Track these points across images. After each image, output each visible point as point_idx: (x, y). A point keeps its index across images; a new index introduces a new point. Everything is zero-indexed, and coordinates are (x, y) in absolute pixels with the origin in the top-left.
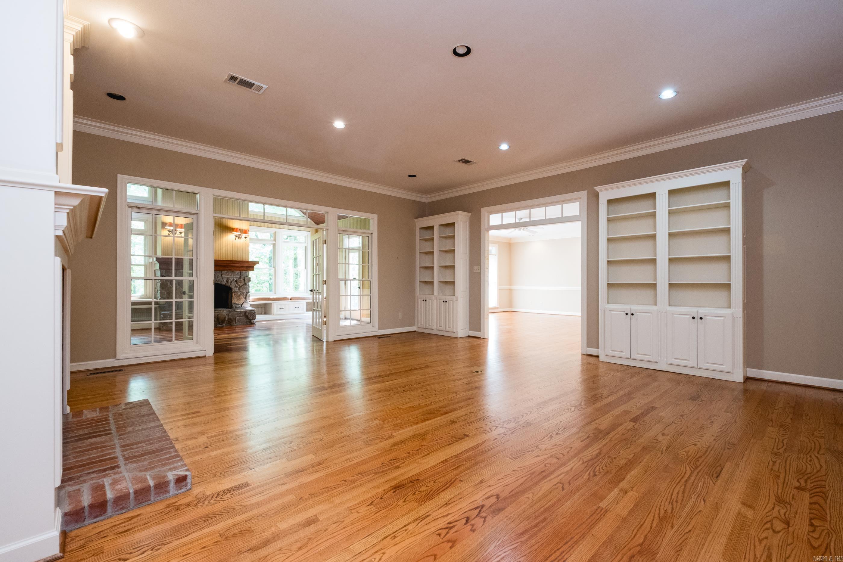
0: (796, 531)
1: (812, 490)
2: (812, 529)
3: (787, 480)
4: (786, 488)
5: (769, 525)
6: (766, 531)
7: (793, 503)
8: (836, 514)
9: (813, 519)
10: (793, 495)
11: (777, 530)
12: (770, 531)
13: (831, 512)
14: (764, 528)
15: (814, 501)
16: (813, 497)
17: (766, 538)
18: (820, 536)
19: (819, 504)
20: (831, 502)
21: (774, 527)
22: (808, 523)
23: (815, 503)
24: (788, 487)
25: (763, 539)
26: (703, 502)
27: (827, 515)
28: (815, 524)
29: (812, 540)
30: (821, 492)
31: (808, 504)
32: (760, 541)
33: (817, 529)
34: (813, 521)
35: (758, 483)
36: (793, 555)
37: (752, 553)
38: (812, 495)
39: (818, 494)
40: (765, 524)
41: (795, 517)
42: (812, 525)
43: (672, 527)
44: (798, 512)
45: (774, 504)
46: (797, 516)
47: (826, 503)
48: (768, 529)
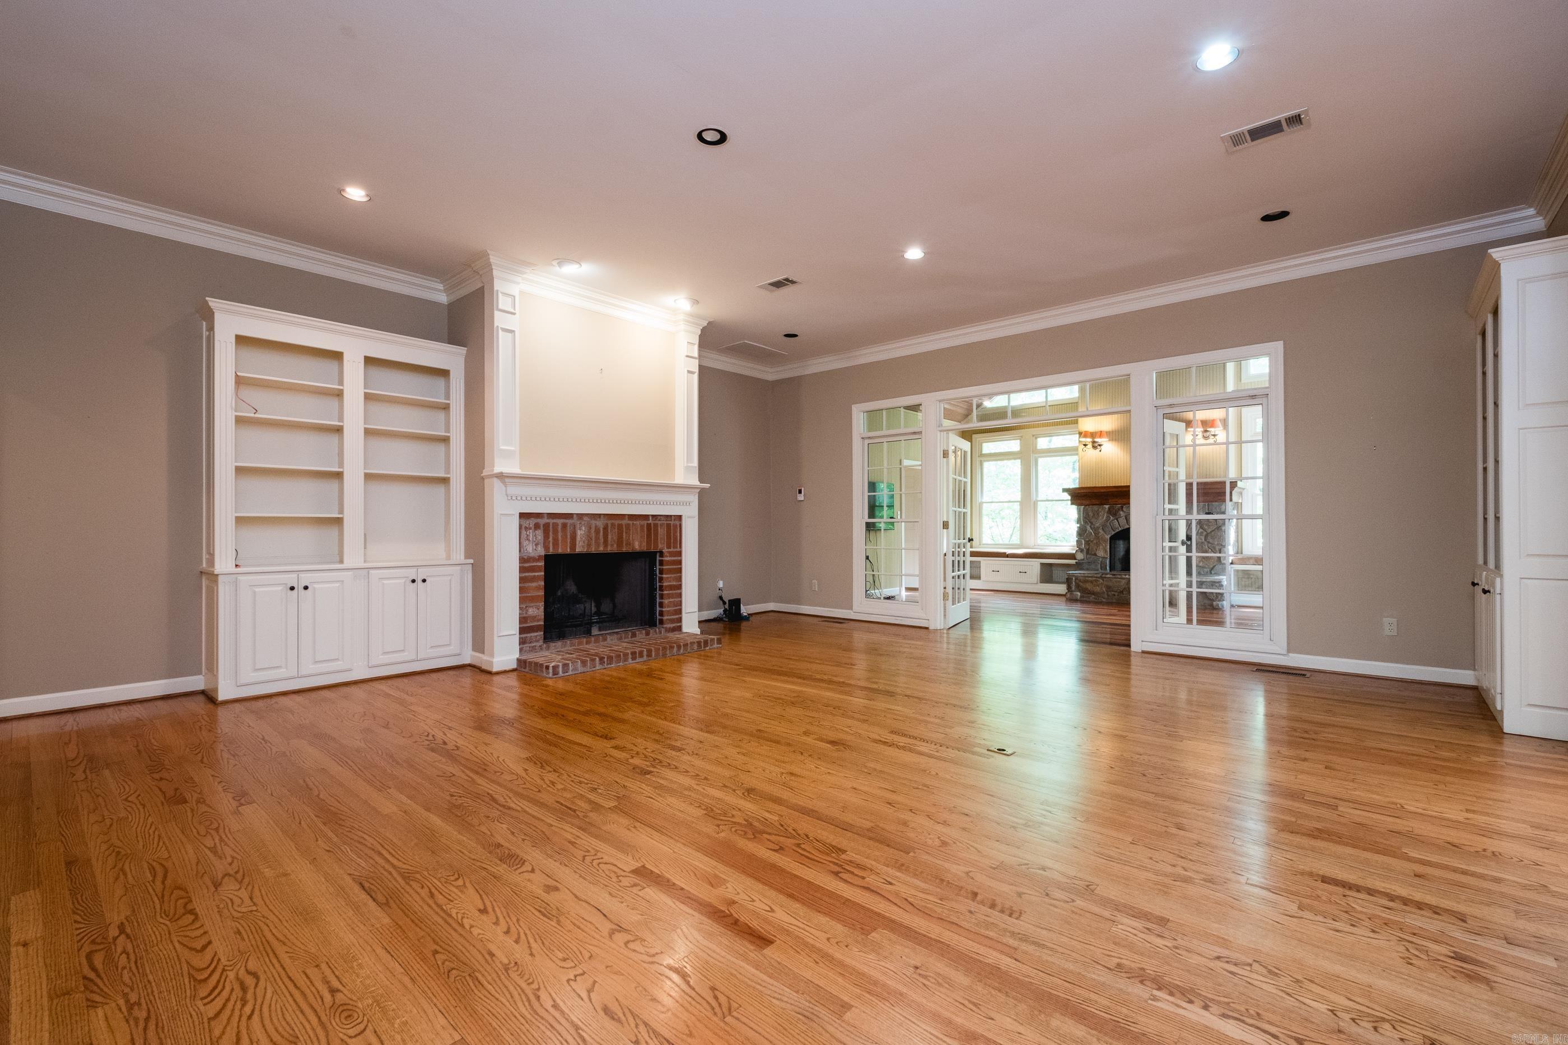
0: (205, 891)
1: (222, 973)
2: (190, 907)
3: (275, 961)
4: (262, 942)
5: (239, 876)
6: (236, 870)
7: (233, 924)
8: (165, 952)
9: (193, 921)
10: (243, 939)
11: (227, 878)
12: (232, 872)
13: (173, 951)
14: (241, 870)
15: (208, 950)
16: (212, 960)
17: (230, 864)
18: (176, 904)
19: (197, 951)
20: (180, 972)
21: (232, 879)
22: (197, 909)
23: (204, 947)
24: (259, 944)
25: (233, 862)
26: (328, 849)
27: (179, 941)
28: (189, 916)
29: (182, 893)
30: (206, 980)
31: (213, 940)
32: (233, 858)
33: (182, 911)
34: (192, 917)
35: (306, 920)
36: (194, 867)
37: (232, 845)
38: (215, 963)
39: (209, 971)
40: (244, 875)
41: (218, 906)
42: (192, 912)
43: (316, 816)
44: (218, 917)
45: (255, 904)
46: (216, 910)
47: (188, 963)
48: (236, 873)
